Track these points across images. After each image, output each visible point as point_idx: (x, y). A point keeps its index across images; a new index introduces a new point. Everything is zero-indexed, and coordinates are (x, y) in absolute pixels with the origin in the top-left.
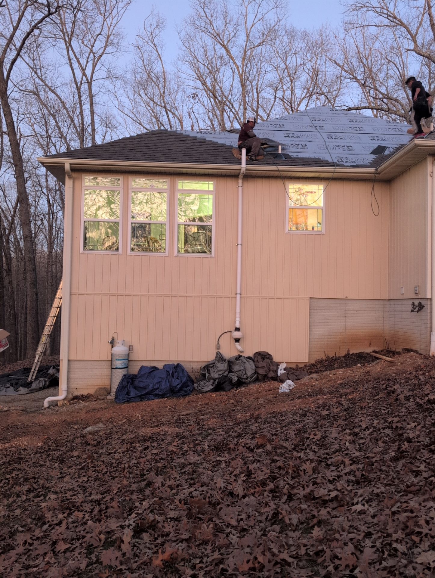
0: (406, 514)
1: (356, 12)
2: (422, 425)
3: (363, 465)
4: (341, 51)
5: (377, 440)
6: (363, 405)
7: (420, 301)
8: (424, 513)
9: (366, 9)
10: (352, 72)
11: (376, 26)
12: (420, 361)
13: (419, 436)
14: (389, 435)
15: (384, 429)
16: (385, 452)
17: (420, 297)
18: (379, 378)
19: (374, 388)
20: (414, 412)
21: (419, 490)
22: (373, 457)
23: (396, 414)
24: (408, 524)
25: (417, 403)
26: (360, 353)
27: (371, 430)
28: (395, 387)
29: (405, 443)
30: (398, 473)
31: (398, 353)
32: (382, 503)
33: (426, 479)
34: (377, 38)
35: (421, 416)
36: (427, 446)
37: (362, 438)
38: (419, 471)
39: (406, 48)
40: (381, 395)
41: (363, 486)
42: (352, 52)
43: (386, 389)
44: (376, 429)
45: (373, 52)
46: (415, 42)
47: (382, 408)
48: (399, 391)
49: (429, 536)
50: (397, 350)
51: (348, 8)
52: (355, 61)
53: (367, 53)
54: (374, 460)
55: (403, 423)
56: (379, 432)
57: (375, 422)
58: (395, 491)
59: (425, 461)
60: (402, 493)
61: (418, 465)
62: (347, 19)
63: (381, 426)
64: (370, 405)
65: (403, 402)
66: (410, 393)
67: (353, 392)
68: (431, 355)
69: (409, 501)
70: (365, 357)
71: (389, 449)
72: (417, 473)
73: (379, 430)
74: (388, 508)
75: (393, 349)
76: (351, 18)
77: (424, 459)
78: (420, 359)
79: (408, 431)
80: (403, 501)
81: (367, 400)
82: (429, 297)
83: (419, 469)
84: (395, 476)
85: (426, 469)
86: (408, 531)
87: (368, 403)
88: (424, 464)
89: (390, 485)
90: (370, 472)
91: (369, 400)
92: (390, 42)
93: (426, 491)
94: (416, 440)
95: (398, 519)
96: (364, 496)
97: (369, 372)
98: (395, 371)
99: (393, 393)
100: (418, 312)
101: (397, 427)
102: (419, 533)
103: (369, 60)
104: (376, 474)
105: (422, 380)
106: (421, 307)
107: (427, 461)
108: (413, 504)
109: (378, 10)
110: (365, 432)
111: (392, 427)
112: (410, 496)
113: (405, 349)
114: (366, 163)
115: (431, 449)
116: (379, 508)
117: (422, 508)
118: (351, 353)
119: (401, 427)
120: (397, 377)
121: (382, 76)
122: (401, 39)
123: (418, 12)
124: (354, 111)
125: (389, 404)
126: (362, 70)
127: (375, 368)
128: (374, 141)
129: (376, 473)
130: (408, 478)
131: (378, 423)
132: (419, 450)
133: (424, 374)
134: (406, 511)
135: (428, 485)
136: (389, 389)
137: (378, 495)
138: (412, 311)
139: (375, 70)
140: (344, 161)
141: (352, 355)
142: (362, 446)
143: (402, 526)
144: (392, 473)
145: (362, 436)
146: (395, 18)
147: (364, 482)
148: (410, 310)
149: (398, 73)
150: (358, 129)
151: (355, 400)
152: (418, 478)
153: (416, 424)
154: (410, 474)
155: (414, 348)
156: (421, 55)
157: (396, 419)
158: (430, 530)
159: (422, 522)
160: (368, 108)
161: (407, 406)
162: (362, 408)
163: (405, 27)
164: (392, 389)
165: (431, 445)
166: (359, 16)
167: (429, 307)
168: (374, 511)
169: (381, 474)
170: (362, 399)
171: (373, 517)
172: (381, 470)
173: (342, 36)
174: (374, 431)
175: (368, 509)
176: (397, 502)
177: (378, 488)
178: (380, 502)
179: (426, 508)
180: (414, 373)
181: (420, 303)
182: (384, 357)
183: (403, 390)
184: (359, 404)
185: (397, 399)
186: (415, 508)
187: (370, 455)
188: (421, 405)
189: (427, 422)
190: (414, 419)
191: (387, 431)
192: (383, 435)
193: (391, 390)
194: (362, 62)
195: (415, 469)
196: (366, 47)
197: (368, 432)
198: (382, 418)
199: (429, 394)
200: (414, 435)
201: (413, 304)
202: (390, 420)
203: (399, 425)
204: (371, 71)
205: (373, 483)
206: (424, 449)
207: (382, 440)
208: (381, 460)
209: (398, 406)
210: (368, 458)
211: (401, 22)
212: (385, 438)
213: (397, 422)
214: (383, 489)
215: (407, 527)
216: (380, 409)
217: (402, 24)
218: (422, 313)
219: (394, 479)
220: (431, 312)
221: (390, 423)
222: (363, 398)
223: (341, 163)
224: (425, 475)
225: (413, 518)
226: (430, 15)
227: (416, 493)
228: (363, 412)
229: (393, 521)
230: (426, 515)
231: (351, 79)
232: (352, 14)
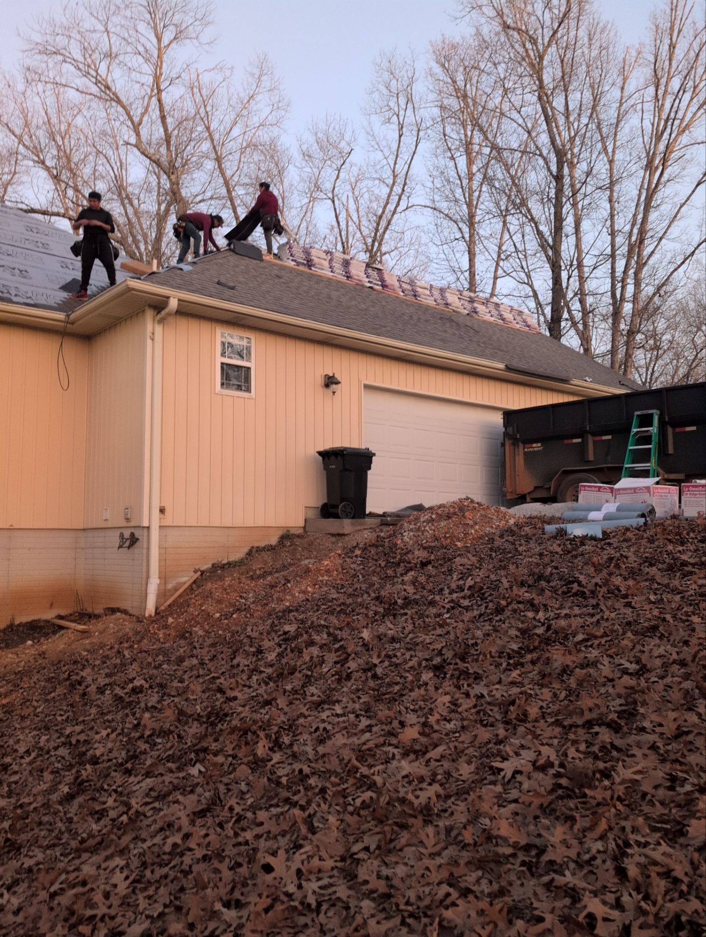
0: (74, 891)
1: (45, 58)
2: (119, 731)
3: (10, 822)
4: (17, 112)
5: (42, 771)
6: (26, 712)
7: (132, 530)
8: (103, 881)
9: (60, 58)
10: (37, 151)
11: (78, 90)
12: (128, 627)
13: (111, 751)
14: (63, 758)
15: (56, 748)
16: (53, 789)
17: (132, 524)
18: (59, 662)
19: (49, 680)
20: (109, 712)
21: (100, 843)
22: (30, 804)
23: (81, 719)
24: (75, 907)
25: (116, 695)
26: (34, 621)
27: (33, 755)
28: (84, 674)
29: (88, 766)
30: (70, 821)
31: (97, 617)
32: (35, 884)
33: (113, 820)
34: (80, 111)
35: (119, 717)
36: (122, 765)
37: (16, 773)
38: (104, 810)
39: (126, 138)
40: (60, 690)
41: (6, 860)
42: (38, 119)
43: (68, 679)
44: (43, 752)
45: (73, 130)
46: (138, 134)
47: (59, 713)
48: (89, 679)
49: (107, 918)
50: (97, 612)
51: (32, 46)
52: (42, 134)
53: (63, 128)
54: (32, 807)
55: (89, 733)
56: (46, 757)
57: (44, 738)
58: (61, 855)
59: (115, 791)
60: (73, 855)
61: (104, 799)
62: (28, 62)
63: (52, 744)
64: (38, 710)
65: (94, 696)
66: (107, 681)
67: (12, 691)
68: (147, 615)
69: (82, 866)
70: (41, 628)
71: (60, 783)
72: (100, 815)
73: (48, 752)
74: (44, 889)
75: (90, 610)
76: (36, 63)
77: (114, 787)
78: (130, 622)
79: (96, 745)
80: (71, 869)
81: (35, 704)
82: (146, 524)
83: (105, 806)
84: (63, 829)
85: (116, 804)
86: (73, 920)
87: (36, 708)
88: (114, 796)
89: (54, 845)
90: (22, 830)
91: (37, 701)
92: (100, 122)
93: (112, 840)
94: (105, 758)
95: (59, 904)
96: (5, 879)
97: (44, 653)
98: (88, 647)
99: (80, 684)
100: (129, 547)
101: (78, 741)
102: (93, 917)
103: (66, 141)
104: (32, 833)
105: (127, 656)
106: (133, 540)
107: (119, 789)
108: (88, 870)
109: (81, 66)
110: (23, 761)
111: (70, 742)
112: (85, 856)
113: (108, 608)
114: (51, 302)
115: (126, 769)
116: (30, 893)
117: (102, 872)
118: (17, 622)
119: (85, 741)
120: (89, 657)
121: (87, 171)
122: (118, 123)
123: (143, 93)
124: (40, 217)
125: (72, 705)
126: (55, 152)
127: (55, 645)
128: (66, 270)
129: (32, 830)
130: (86, 825)
131: (48, 741)
132: (109, 775)
133: (131, 647)
134: (74, 886)
135: (115, 830)
136: (74, 678)
137: (30, 870)
138: (120, 547)
139: (75, 159)
140: (13, 292)
141: (19, 625)
142: (14, 786)
143: (64, 914)
144: (60, 824)
145: (15, 767)
146: (108, 87)
147: (9, 852)
148: (118, 545)
149: (112, 174)
150: (40, 245)
151: (13, 705)
152: (102, 822)
153: (109, 730)
154: (90, 819)
155: (123, 605)
156: (146, 156)
157: (78, 728)
158: (110, 907)
159: (98, 897)
160: (64, 216)
161: (99, 702)
162: (23, 718)
163: (124, 107)
164: (79, 678)
165: (127, 762)
166: (51, 65)
167: (145, 540)
168: (21, 900)
169: (41, 830)
170: (26, 701)
171: (16, 913)
172: (40, 823)
173: (20, 87)
174: (39, 755)
175: (8, 901)
176: (60, 874)
177: (31, 857)
178: (33, 881)
179: (108, 871)
180: (116, 646)
181: (132, 534)
182: (73, 625)
183: (95, 677)
184: (18, 712)
185: (84, 694)
186: (90, 876)
187: (26, 800)
188: (121, 697)
189: (127, 725)
190: (107, 723)
191: (63, 752)
192: (53, 759)
193: (76, 680)
194: (54, 140)
195: (98, 808)
196: (62, 119)
197: (28, 760)
198: (57, 731)
199: (134, 679)
200: (102, 750)
201: (122, 536)
202: (67, 732)
203: (82, 737)
204: (69, 160)
205: (24, 851)
206: (115, 771)
207: (49, 770)
208: (44, 805)
209: (86, 704)
210: (21, 806)
211: (117, 97)
212: (56, 765)
213: (79, 734)
214: (40, 856)
215: (72, 913)
216: (54, 715)
217: (119, 101)
218: (136, 550)
219: (62, 833)
220: (148, 548)
221: (68, 736)
222: (28, 700)
223: (7, 295)
224: (112, 814)
225: (83, 894)
226: (159, 100)
227: (94, 850)
228: (24, 725)
229: (52, 909)
230: (107, 883)
231: (34, 161)
232: (39, 57)
